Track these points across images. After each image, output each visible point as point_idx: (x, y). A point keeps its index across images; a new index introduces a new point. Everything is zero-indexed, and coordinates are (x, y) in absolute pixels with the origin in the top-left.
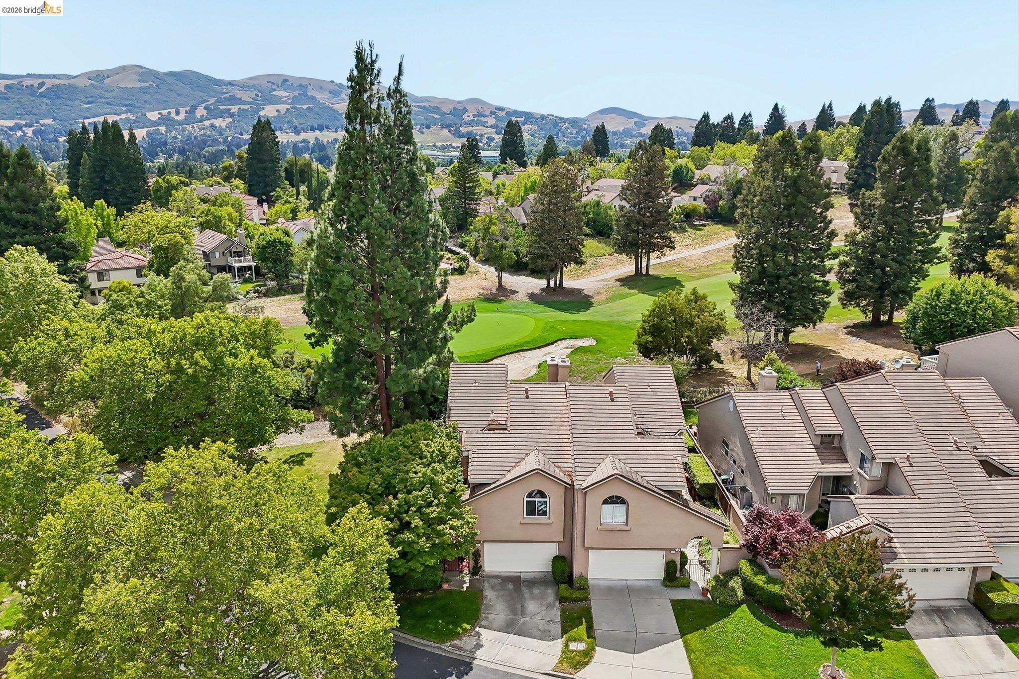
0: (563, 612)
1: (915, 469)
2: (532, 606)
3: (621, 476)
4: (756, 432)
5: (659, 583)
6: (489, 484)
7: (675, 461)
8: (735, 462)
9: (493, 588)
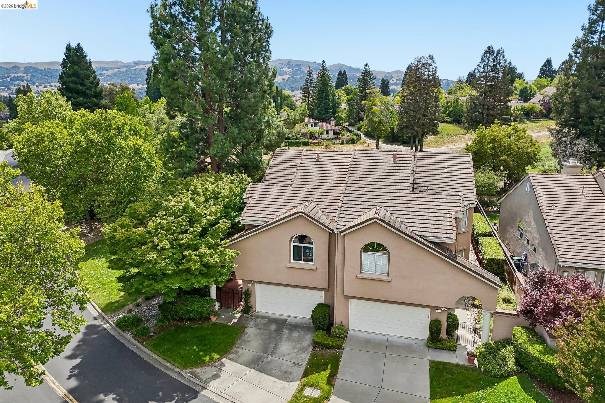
0: (313, 356)
2: (285, 347)
4: (552, 208)
5: (422, 343)
6: (259, 226)
7: (448, 215)
8: (528, 242)
9: (256, 326)
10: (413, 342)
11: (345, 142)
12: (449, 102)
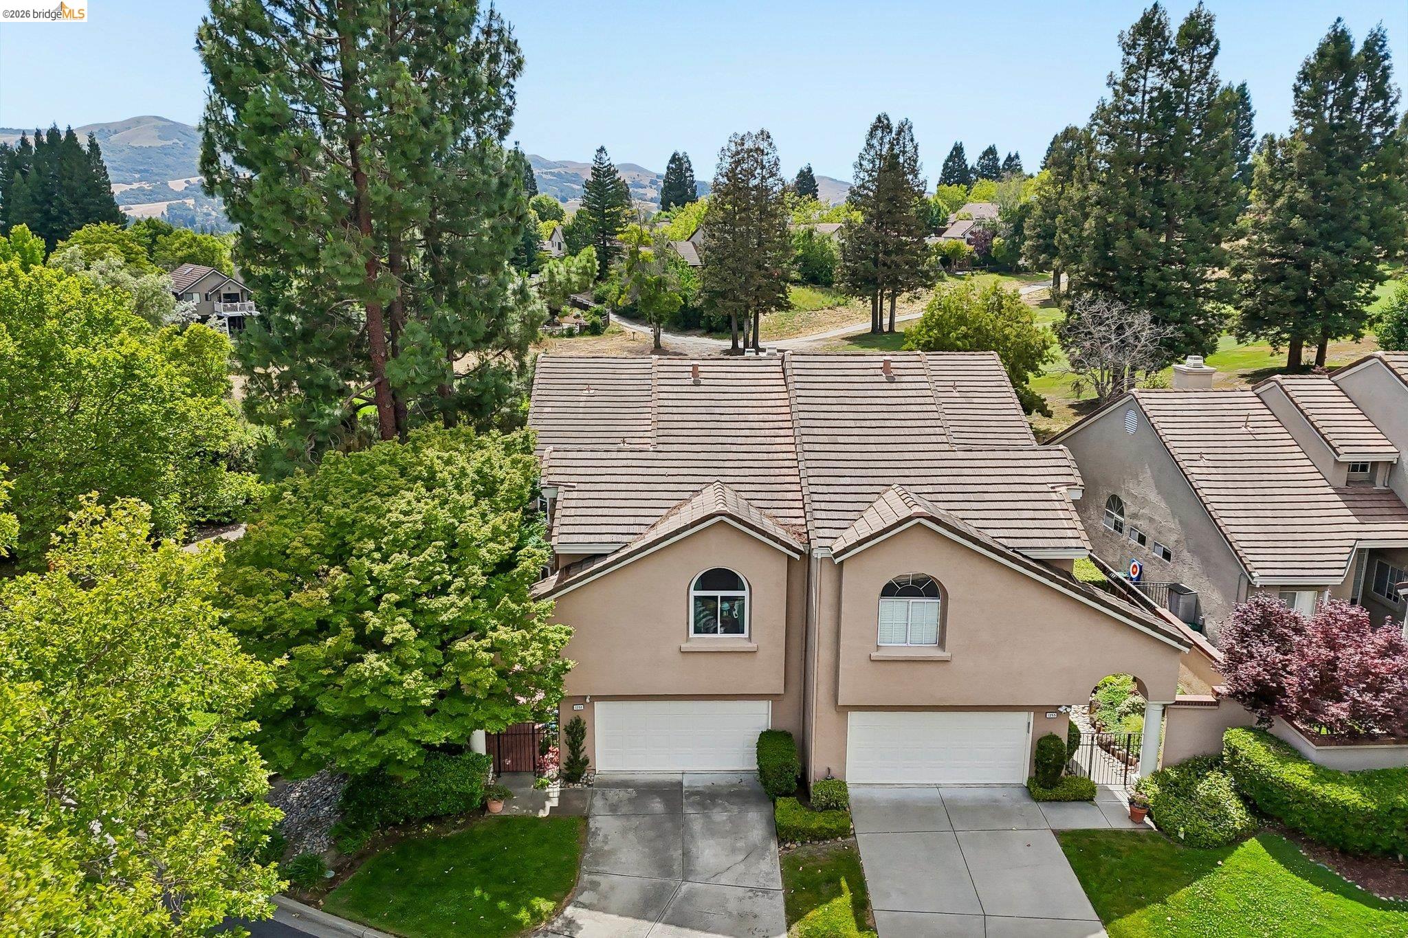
0: (789, 866)
2: (710, 853)
3: (931, 519)
4: (1201, 463)
5: (1017, 793)
7: (1053, 496)
8: (1142, 540)
10: (999, 794)
11: (576, 331)
12: (794, 237)
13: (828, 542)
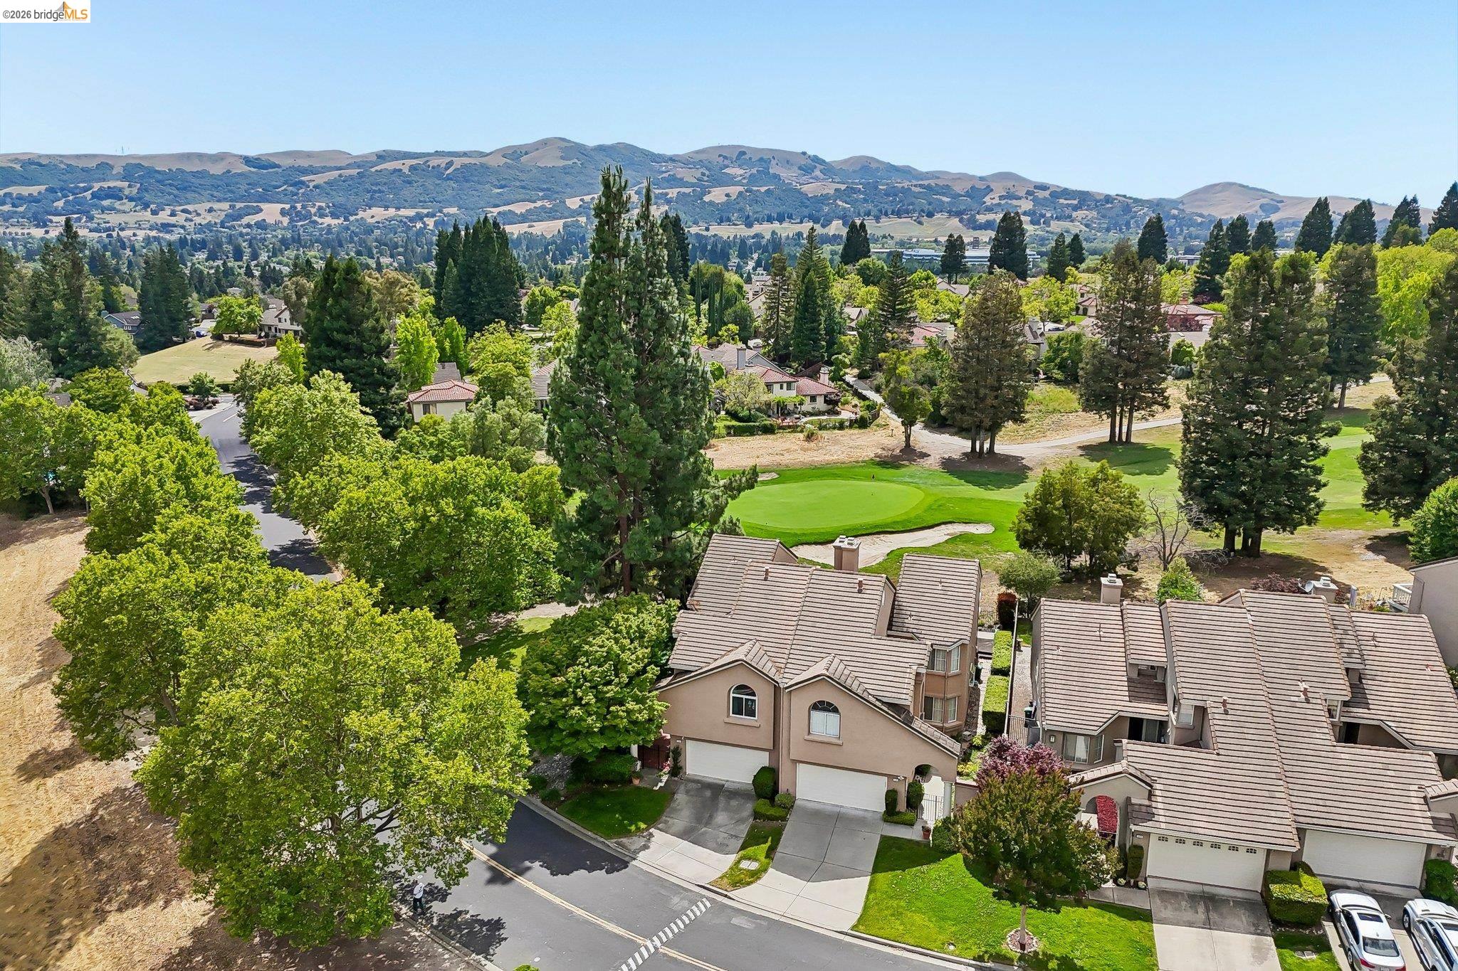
0: (753, 828)
1: (1229, 717)
3: (830, 677)
5: (875, 816)
6: (693, 672)
7: (908, 670)
9: (687, 792)
10: (867, 814)
11: (847, 424)
12: (1063, 339)
13: (787, 680)
